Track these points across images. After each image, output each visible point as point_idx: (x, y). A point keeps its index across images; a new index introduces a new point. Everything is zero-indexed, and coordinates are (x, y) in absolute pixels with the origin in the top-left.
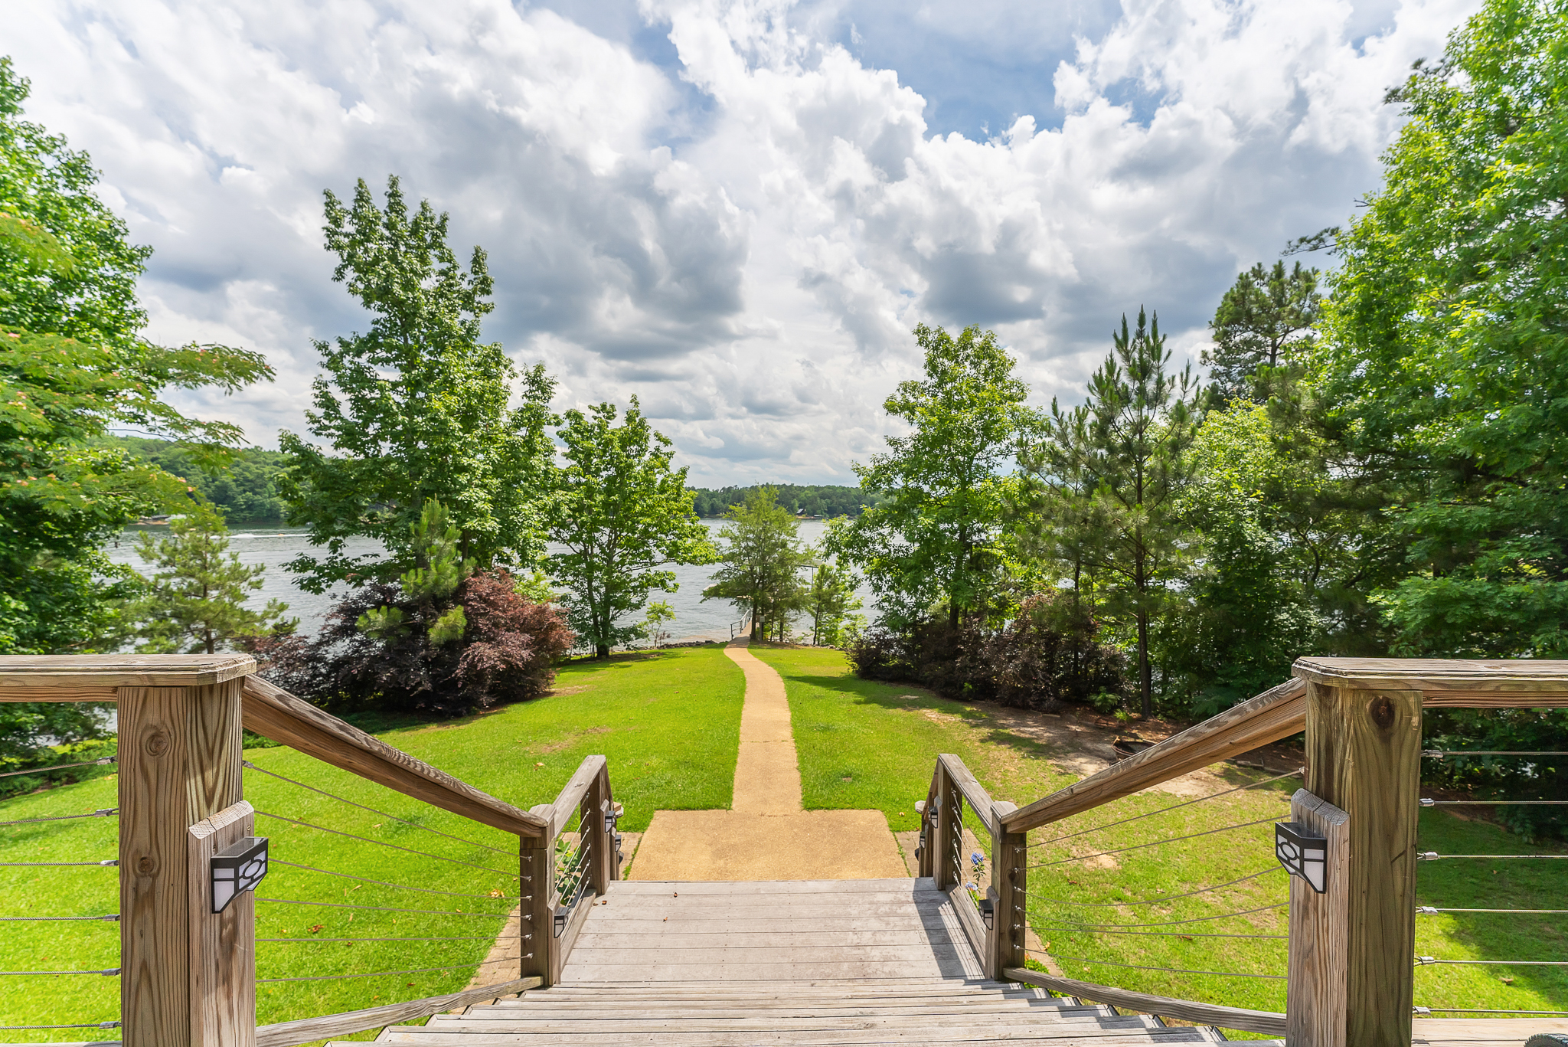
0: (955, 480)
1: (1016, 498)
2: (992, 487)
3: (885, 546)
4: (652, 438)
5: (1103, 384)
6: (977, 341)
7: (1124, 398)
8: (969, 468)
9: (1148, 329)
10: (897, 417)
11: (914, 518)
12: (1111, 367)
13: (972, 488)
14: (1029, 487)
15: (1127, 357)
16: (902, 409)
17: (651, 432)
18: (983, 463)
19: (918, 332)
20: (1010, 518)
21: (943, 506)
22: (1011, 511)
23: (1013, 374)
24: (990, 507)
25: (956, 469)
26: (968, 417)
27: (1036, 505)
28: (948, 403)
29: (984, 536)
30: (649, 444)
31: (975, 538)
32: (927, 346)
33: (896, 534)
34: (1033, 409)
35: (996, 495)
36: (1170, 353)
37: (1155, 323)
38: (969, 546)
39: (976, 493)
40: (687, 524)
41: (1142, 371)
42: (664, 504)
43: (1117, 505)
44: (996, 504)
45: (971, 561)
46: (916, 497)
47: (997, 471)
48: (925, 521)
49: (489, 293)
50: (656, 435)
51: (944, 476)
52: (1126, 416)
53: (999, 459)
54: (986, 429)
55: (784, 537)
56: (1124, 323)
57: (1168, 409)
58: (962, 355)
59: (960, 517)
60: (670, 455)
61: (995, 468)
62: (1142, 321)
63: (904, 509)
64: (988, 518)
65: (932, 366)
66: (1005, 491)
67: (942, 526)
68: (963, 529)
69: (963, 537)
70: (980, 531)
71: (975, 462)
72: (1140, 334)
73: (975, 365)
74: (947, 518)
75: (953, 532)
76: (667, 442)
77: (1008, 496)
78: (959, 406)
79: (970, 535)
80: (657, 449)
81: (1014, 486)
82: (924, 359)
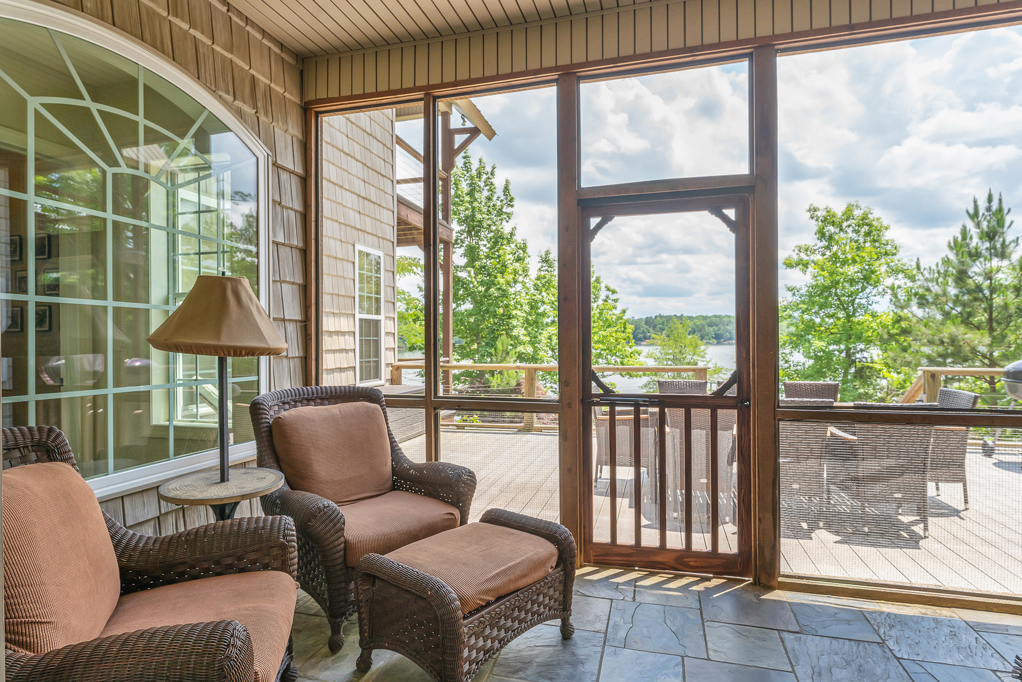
0: (841, 314)
1: (890, 327)
2: (871, 319)
3: (787, 362)
4: (603, 289)
5: (959, 245)
6: (857, 213)
7: (975, 255)
8: (853, 305)
9: (995, 205)
10: (793, 270)
11: (809, 342)
12: (964, 232)
13: (855, 320)
14: (899, 320)
15: (978, 225)
16: (798, 264)
17: (603, 285)
18: (864, 301)
19: (810, 210)
20: (885, 341)
21: (832, 333)
22: (886, 336)
23: (887, 236)
24: (869, 334)
25: (843, 307)
26: (852, 270)
27: (905, 332)
28: (835, 259)
29: (865, 354)
30: (601, 293)
31: (858, 356)
32: (817, 220)
33: (795, 353)
34: (904, 261)
35: (874, 325)
36: (1012, 223)
37: (1000, 200)
38: (854, 362)
39: (859, 323)
40: (627, 348)
41: (990, 235)
42: (614, 334)
43: (966, 331)
44: (873, 331)
45: (856, 372)
46: (810, 327)
47: (875, 308)
48: (818, 344)
49: (512, 206)
50: (606, 287)
51: (831, 311)
52: (976, 269)
53: (878, 298)
54: (866, 279)
55: (695, 358)
56: (975, 202)
57: (1013, 261)
58: (845, 224)
59: (846, 341)
60: (616, 301)
61: (874, 305)
62: (990, 199)
63: (802, 336)
64: (869, 342)
65: (821, 234)
66: (881, 323)
67: (831, 348)
68: (848, 350)
69: (848, 355)
70: (862, 350)
71: (857, 301)
72: (989, 209)
73: (857, 232)
74: (836, 341)
75: (841, 352)
76: (614, 292)
77: (885, 327)
78: (844, 263)
79: (854, 353)
80: (607, 297)
81: (888, 320)
82: (815, 229)
